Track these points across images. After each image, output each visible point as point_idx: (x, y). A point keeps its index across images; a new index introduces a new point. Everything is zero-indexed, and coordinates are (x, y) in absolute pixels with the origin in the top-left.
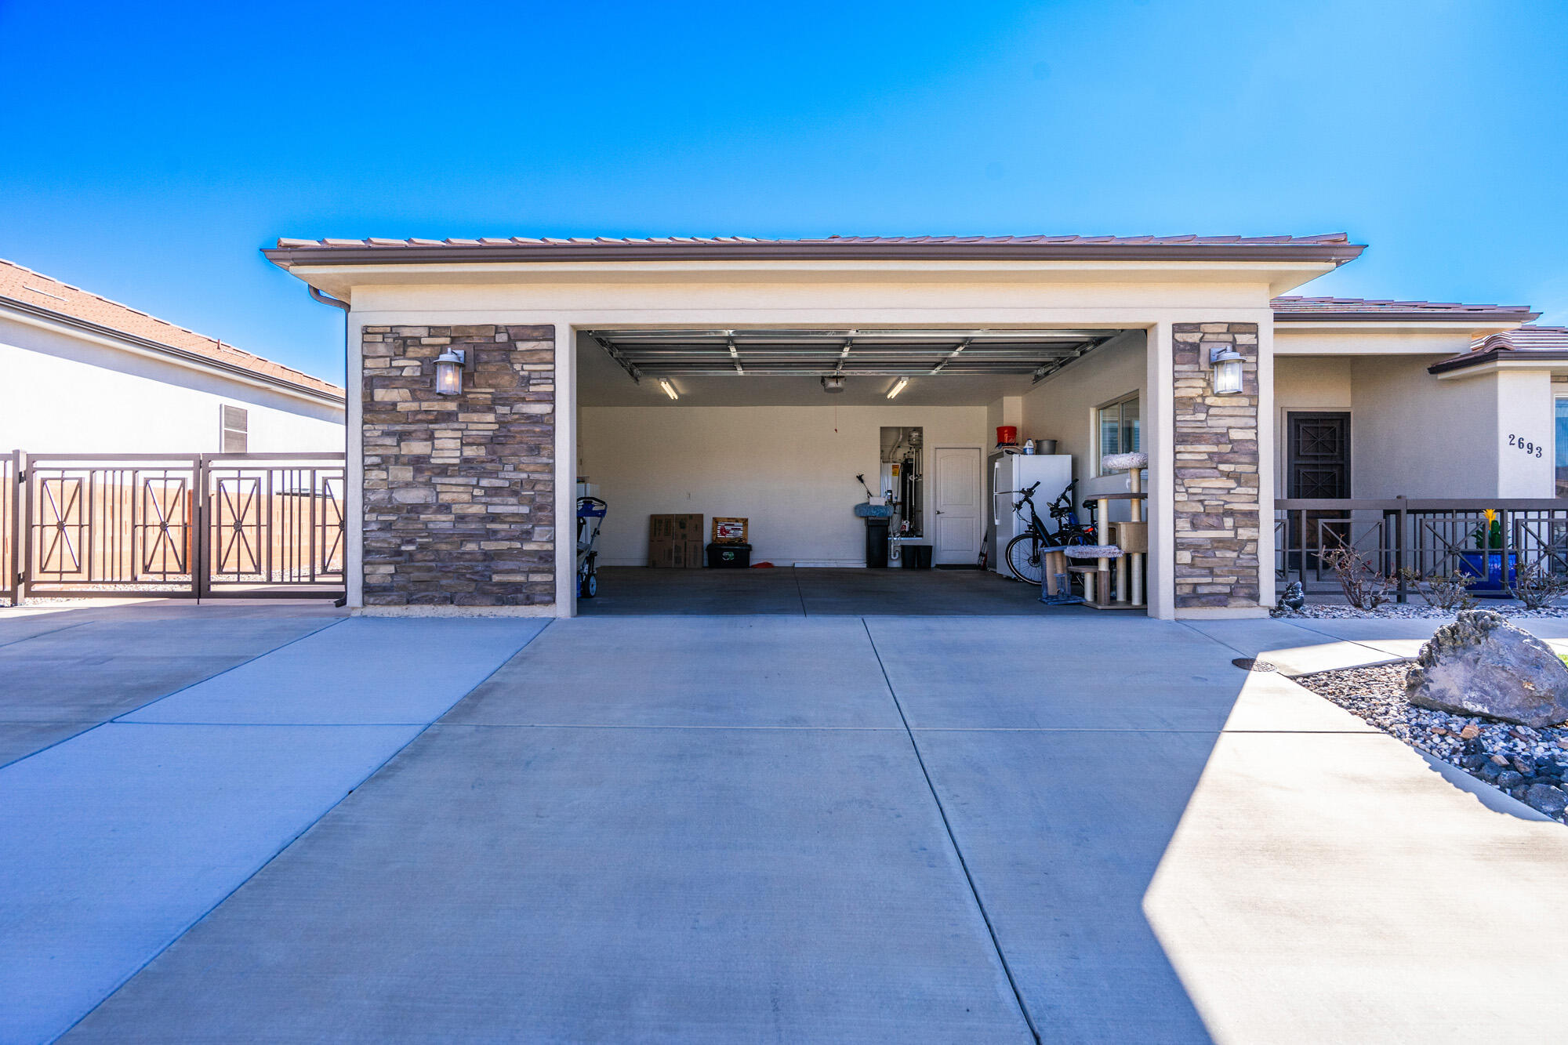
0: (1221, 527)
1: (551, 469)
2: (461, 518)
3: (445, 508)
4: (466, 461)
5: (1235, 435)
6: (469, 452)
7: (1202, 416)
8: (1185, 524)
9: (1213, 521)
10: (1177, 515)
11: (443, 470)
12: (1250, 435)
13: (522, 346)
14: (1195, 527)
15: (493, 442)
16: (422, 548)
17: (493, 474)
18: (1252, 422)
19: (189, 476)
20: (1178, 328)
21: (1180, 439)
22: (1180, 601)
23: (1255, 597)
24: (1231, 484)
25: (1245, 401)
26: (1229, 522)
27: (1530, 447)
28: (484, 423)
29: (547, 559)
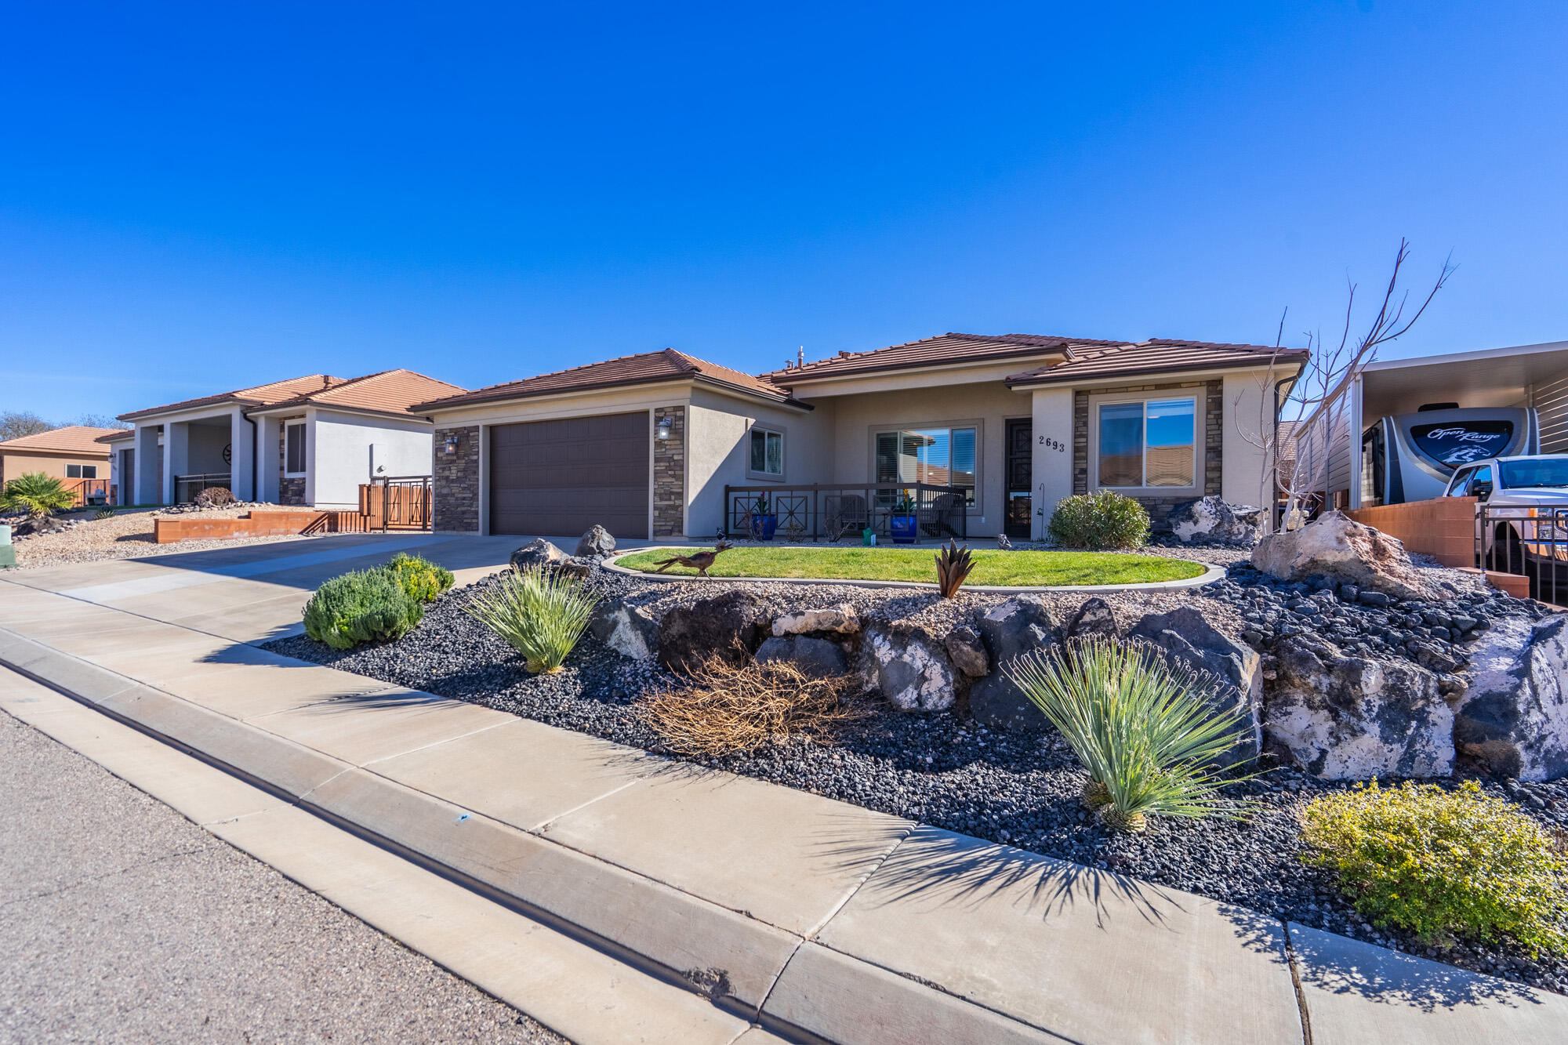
0: (670, 500)
1: (478, 479)
2: (457, 499)
3: (453, 495)
4: (458, 478)
5: (676, 458)
6: (459, 474)
7: (664, 450)
8: (657, 498)
9: (667, 497)
10: (655, 494)
11: (453, 481)
12: (680, 457)
13: (471, 434)
14: (661, 500)
15: (464, 470)
16: (448, 509)
17: (464, 483)
18: (681, 451)
19: (422, 484)
20: (657, 410)
21: (657, 460)
22: (655, 533)
23: (681, 531)
24: (673, 480)
25: (678, 442)
26: (673, 497)
27: (1056, 445)
28: (462, 463)
29: (477, 513)
